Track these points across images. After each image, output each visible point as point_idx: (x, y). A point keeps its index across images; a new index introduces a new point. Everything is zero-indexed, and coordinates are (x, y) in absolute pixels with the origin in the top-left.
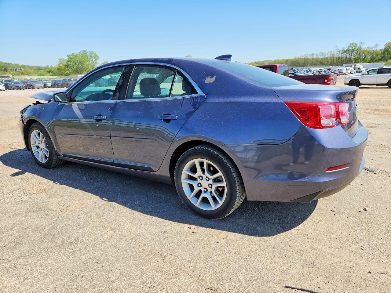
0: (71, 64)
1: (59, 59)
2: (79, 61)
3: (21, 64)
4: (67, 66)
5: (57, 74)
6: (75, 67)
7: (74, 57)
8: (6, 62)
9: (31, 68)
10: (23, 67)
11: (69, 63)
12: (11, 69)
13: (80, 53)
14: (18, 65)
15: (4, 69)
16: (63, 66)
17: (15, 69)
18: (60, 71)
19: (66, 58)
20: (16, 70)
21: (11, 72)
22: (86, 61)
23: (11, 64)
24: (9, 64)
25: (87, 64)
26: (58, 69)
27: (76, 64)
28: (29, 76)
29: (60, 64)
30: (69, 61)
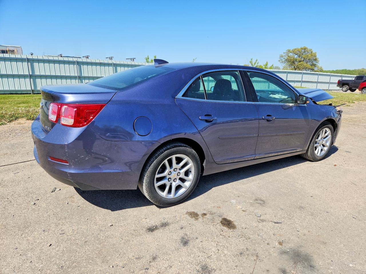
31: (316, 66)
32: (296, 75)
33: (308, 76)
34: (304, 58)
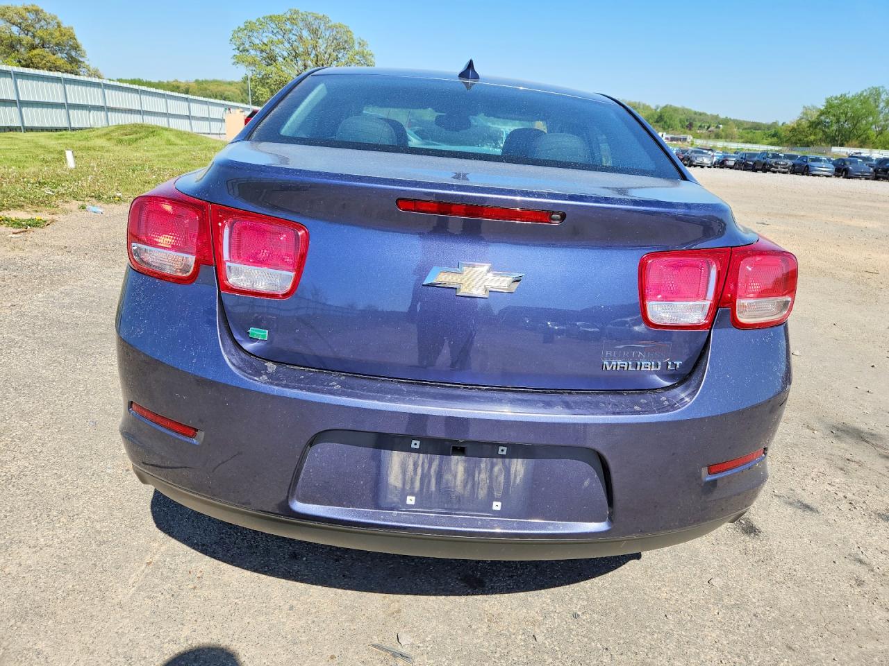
0: (827, 120)
1: (804, 107)
2: (849, 114)
3: (722, 116)
4: (814, 125)
5: (786, 142)
6: (835, 127)
7: (841, 105)
8: (697, 110)
9: (739, 124)
10: (726, 122)
11: (823, 118)
12: (699, 124)
13: (861, 94)
14: (717, 117)
15: (688, 123)
16: (805, 124)
17: (708, 125)
18: (794, 136)
19: (821, 105)
20: (708, 128)
21: (698, 131)
22: (871, 113)
23: (705, 114)
24: (700, 114)
25: (867, 123)
26: (793, 130)
27: (838, 121)
28: (726, 141)
29: (801, 118)
30: (823, 113)
31: (82, 65)
32: (45, 84)
33: (120, 93)
34: (42, 38)
